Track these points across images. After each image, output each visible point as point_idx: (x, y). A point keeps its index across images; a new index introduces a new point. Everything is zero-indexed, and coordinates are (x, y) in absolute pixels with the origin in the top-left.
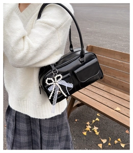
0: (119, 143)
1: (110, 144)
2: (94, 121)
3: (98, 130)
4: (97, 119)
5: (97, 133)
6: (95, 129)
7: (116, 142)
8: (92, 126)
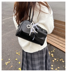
0: (62, 61)
1: (57, 61)
2: (52, 52)
3: (53, 55)
4: (53, 51)
5: (53, 56)
6: (52, 54)
7: (60, 60)
8: (51, 53)
